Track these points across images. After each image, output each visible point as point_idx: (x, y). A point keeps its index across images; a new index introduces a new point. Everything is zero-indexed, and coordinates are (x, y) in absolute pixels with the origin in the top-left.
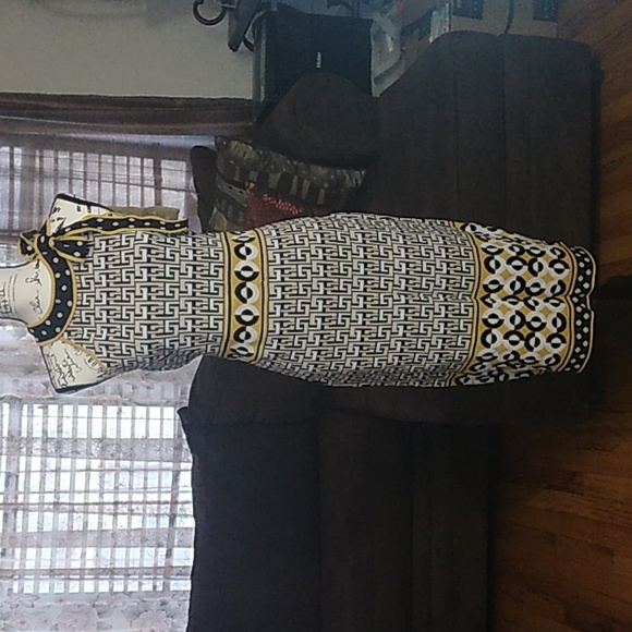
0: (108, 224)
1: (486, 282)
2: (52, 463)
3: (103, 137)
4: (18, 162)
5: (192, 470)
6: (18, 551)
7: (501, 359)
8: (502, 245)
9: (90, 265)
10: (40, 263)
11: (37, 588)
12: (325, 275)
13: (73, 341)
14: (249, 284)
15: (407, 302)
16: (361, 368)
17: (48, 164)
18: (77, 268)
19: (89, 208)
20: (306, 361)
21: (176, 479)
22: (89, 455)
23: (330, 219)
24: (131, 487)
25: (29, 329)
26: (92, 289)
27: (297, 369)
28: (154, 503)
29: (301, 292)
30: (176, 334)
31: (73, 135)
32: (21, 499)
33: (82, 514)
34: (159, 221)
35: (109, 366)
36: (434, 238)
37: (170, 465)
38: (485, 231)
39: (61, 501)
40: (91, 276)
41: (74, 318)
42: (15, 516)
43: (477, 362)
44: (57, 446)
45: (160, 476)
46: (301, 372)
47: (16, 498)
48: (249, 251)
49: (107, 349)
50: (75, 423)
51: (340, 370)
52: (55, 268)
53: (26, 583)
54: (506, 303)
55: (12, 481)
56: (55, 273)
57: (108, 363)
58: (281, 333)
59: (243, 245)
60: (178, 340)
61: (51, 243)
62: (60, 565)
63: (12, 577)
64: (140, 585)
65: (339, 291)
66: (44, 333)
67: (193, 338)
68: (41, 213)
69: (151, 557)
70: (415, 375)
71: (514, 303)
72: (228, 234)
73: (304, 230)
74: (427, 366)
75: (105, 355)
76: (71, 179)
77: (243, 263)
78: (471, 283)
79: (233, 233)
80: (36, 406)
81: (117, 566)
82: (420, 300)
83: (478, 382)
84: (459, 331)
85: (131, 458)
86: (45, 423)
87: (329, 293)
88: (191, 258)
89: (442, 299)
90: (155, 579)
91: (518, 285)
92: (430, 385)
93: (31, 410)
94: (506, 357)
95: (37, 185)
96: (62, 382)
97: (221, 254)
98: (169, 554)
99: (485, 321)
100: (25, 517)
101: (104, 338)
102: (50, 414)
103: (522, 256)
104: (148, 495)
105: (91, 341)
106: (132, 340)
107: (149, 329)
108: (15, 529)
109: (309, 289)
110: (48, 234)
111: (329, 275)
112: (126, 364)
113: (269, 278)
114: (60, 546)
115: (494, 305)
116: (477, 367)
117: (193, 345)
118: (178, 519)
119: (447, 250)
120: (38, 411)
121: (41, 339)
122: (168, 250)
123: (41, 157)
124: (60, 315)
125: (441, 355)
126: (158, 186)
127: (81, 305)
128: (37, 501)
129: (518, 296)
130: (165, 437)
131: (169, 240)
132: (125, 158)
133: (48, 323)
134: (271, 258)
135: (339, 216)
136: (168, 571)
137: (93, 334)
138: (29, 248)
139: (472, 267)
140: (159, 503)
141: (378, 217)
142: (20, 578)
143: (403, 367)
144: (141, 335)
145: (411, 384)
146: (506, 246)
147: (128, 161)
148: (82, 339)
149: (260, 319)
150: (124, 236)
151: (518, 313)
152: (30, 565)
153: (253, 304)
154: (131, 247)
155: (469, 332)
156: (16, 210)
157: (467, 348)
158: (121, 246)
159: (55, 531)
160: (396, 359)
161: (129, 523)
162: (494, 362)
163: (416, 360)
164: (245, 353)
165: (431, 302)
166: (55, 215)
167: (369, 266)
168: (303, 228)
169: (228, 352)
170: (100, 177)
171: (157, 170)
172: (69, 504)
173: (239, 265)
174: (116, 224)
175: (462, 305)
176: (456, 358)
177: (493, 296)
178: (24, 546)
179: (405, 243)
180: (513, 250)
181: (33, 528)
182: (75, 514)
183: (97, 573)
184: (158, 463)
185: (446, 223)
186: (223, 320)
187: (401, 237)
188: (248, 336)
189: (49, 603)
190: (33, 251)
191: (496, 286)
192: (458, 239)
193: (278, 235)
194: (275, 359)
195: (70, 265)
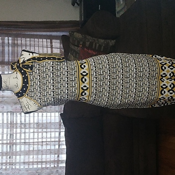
0: (39, 59)
1: (162, 74)
2: (23, 130)
3: (35, 33)
4: (10, 42)
5: (65, 132)
6: (14, 157)
7: (167, 99)
8: (166, 62)
9: (34, 72)
10: (18, 72)
11: (20, 167)
12: (110, 73)
13: (29, 97)
14: (85, 77)
15: (136, 81)
16: (122, 103)
17: (19, 42)
18: (29, 74)
19: (33, 54)
20: (104, 101)
21: (60, 134)
22: (34, 128)
23: (110, 55)
24: (47, 137)
25: (15, 94)
26: (35, 80)
27: (101, 104)
28: (53, 141)
29: (102, 79)
30: (62, 94)
31: (26, 33)
32: (14, 141)
33: (32, 145)
34: (55, 58)
35: (41, 105)
36: (144, 60)
37: (58, 130)
38: (159, 57)
39: (26, 141)
40: (34, 76)
41: (29, 90)
42: (13, 147)
43: (159, 100)
44: (24, 125)
45: (55, 134)
46: (102, 105)
47: (13, 141)
48: (85, 66)
49: (40, 100)
50: (30, 118)
51: (115, 104)
52: (22, 74)
53: (17, 166)
54: (168, 80)
55: (12, 136)
56: (22, 75)
57: (41, 104)
58: (96, 93)
59: (83, 65)
60: (63, 96)
61: (21, 66)
62: (26, 161)
63: (12, 165)
64: (50, 166)
65: (114, 78)
66: (20, 95)
67: (68, 95)
68: (17, 57)
69: (53, 157)
70: (138, 104)
71: (171, 80)
72: (78, 61)
73: (102, 59)
74: (143, 101)
75: (39, 101)
76: (26, 46)
77: (83, 70)
78: (157, 74)
79: (79, 61)
80: (18, 114)
81: (43, 160)
82: (140, 81)
83: (158, 106)
84: (153, 90)
85: (46, 128)
86: (21, 119)
87: (111, 79)
88: (66, 69)
89: (147, 80)
90: (55, 164)
91: (172, 75)
92: (143, 107)
93: (16, 115)
94: (168, 98)
95: (16, 48)
96: (26, 110)
97: (76, 67)
98: (58, 156)
99: (162, 87)
100: (16, 147)
101: (39, 96)
102: (22, 116)
103: (173, 65)
104: (52, 139)
105: (35, 97)
106: (48, 96)
107: (53, 93)
108: (13, 150)
109: (104, 78)
110: (20, 63)
111: (111, 73)
112: (46, 104)
113: (91, 75)
114: (26, 155)
115: (164, 81)
116: (159, 102)
117: (68, 97)
118: (61, 146)
119: (148, 64)
120: (19, 115)
121: (19, 97)
122: (59, 67)
123: (17, 40)
124: (24, 89)
125: (147, 98)
126: (52, 47)
127: (31, 86)
128: (19, 142)
129: (172, 78)
130: (56, 122)
131: (59, 64)
132: (42, 40)
133: (21, 92)
134: (92, 68)
135: (112, 54)
136: (58, 162)
137: (35, 95)
138: (14, 68)
139: (157, 69)
140: (55, 141)
141: (125, 54)
142: (15, 165)
143: (135, 102)
144: (51, 95)
145: (137, 107)
146: (167, 62)
147: (43, 40)
148: (32, 97)
149: (89, 88)
150: (44, 63)
151: (172, 83)
152: (18, 161)
153: (87, 84)
154: (47, 66)
155: (156, 90)
156: (10, 56)
157: (156, 95)
158: (43, 66)
159: (24, 150)
160: (133, 100)
161: (46, 148)
162: (164, 100)
163: (139, 100)
164: (84, 99)
165: (144, 81)
166: (22, 57)
167: (124, 70)
168: (102, 58)
169: (79, 99)
170: (34, 45)
171: (51, 43)
172: (29, 142)
173: (82, 71)
174: (41, 59)
175: (154, 81)
176: (152, 99)
177: (164, 78)
178: (16, 155)
179: (135, 62)
180: (170, 63)
181: (18, 150)
182: (30, 145)
183: (37, 163)
184: (54, 130)
185: (147, 55)
186: (77, 89)
187: (133, 60)
188: (85, 94)
189: (24, 172)
190: (15, 68)
191: (165, 75)
192: (152, 60)
193: (94, 61)
194: (94, 101)
195: (27, 73)
